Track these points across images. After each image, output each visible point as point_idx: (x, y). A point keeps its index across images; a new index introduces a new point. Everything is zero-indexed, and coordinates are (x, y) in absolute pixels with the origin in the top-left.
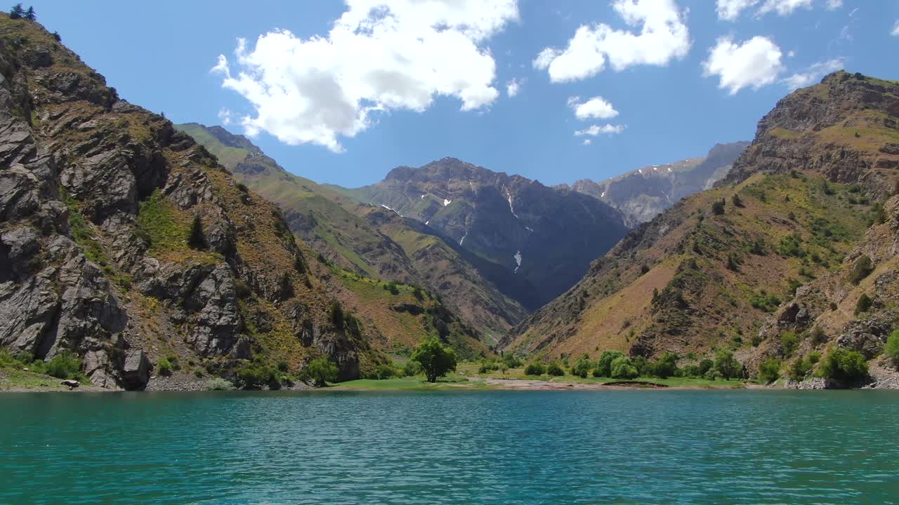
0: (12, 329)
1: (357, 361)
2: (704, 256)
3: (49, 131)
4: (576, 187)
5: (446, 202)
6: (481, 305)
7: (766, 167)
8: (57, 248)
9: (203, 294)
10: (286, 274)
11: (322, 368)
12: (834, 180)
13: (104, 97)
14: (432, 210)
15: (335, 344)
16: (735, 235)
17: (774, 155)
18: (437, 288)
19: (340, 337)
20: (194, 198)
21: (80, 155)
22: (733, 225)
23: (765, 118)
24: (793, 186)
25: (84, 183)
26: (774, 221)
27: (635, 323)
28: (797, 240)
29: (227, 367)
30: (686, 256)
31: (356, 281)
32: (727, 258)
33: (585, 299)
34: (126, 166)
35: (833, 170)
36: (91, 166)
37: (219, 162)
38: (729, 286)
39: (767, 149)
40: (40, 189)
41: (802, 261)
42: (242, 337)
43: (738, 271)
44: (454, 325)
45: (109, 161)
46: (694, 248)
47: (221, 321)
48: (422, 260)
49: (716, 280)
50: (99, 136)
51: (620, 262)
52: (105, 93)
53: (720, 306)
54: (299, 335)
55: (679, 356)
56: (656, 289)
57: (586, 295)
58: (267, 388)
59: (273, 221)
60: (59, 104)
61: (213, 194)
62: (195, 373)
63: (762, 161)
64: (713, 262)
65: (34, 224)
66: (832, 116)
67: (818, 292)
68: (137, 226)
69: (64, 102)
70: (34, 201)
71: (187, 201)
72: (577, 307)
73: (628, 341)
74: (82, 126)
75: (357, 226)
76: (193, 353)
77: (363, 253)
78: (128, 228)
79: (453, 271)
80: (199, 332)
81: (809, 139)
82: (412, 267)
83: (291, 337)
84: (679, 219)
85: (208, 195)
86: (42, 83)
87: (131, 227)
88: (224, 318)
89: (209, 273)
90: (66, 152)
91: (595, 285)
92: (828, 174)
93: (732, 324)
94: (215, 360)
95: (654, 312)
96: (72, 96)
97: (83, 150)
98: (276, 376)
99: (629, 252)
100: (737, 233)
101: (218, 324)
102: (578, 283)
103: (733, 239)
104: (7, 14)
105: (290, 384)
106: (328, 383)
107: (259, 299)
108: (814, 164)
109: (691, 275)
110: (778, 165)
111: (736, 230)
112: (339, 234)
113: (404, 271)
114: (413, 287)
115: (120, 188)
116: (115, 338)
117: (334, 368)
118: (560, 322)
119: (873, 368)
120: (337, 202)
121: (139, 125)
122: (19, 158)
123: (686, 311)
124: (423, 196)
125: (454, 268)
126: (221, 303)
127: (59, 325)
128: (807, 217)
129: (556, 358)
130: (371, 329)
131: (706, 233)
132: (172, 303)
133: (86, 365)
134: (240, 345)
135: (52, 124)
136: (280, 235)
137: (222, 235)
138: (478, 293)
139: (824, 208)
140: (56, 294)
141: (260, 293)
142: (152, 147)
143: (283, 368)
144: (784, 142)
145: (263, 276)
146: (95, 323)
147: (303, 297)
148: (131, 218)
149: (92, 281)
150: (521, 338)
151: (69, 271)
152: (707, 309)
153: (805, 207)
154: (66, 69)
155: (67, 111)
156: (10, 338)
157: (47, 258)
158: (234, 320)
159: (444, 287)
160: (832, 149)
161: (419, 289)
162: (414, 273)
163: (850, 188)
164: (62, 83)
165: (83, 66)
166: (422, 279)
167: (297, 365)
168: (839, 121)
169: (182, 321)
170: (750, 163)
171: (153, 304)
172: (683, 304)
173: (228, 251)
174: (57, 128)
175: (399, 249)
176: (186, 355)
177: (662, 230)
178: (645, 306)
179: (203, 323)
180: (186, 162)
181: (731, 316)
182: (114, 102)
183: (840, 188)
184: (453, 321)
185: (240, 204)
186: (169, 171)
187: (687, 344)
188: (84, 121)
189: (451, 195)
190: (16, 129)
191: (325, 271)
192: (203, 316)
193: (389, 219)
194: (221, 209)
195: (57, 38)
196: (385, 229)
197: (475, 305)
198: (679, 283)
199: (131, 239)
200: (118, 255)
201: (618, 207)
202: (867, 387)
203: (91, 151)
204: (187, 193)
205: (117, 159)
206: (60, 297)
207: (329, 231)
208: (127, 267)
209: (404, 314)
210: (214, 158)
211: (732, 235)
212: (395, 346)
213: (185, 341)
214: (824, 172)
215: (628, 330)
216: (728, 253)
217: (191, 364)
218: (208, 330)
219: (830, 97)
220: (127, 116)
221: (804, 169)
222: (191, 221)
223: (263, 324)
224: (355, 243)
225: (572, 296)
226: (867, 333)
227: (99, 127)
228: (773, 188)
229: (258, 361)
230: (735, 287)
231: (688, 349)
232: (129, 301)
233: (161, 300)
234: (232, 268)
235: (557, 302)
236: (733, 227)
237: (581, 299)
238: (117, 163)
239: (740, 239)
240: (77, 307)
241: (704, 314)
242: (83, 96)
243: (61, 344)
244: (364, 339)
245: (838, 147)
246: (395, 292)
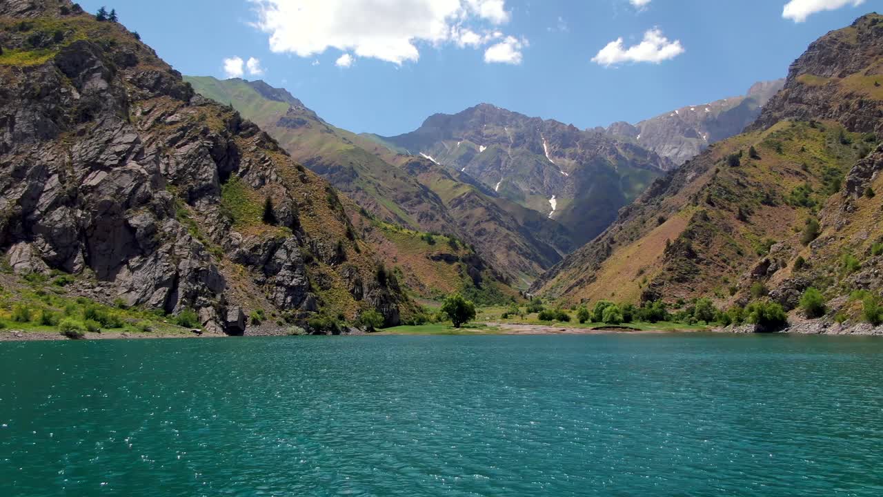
0: (145, 291)
1: (399, 311)
2: (717, 207)
3: (144, 125)
4: (611, 129)
5: (482, 149)
6: (515, 250)
7: (792, 114)
8: (170, 229)
9: (278, 261)
10: (340, 242)
11: (371, 318)
12: (851, 129)
13: (183, 92)
14: (467, 158)
15: (381, 298)
16: (749, 186)
17: (801, 101)
18: (472, 235)
19: (384, 292)
20: (263, 179)
21: (171, 146)
22: (747, 176)
23: (796, 61)
24: (811, 136)
25: (178, 171)
26: (788, 172)
27: (648, 271)
28: (807, 191)
29: (300, 317)
30: (699, 208)
31: (396, 232)
32: (738, 209)
33: (611, 246)
34: (209, 156)
35: (850, 120)
36: (181, 155)
37: (279, 146)
38: (737, 236)
39: (794, 95)
40: (151, 181)
41: (810, 210)
42: (310, 295)
43: (748, 222)
44: (487, 272)
45: (195, 151)
46: (707, 200)
47: (293, 282)
48: (458, 207)
49: (725, 230)
50: (183, 129)
51: (648, 208)
52: (183, 89)
53: (727, 255)
54: (352, 291)
55: (684, 301)
56: (669, 240)
57: (613, 242)
58: (330, 333)
59: (326, 196)
60: (147, 99)
61: (278, 176)
62: (277, 322)
63: (789, 107)
64: (724, 213)
65: (151, 210)
66: (856, 63)
67: (789, 248)
68: (221, 206)
69: (150, 98)
70: (148, 192)
71: (257, 182)
72: (603, 253)
73: (641, 287)
74: (169, 119)
75: (395, 177)
76: (274, 307)
77: (402, 203)
78: (215, 208)
79: (488, 218)
80: (277, 291)
81: (833, 86)
82: (448, 215)
83: (346, 293)
84: (705, 166)
85: (273, 177)
86: (131, 82)
87: (217, 207)
88: (295, 279)
89: (281, 244)
90: (160, 145)
91: (621, 232)
92: (846, 124)
93: (736, 271)
94: (290, 312)
95: (666, 261)
96: (157, 92)
97: (173, 142)
98: (336, 324)
99: (656, 198)
100: (750, 184)
101: (291, 284)
102: (607, 230)
103: (746, 190)
104: (94, 16)
105: (347, 330)
106: (376, 329)
107: (320, 263)
108: (834, 114)
109: (702, 226)
110: (804, 111)
111: (750, 182)
112: (379, 185)
113: (441, 219)
114: (448, 237)
115: (206, 175)
116: (219, 297)
117: (380, 317)
118: (587, 268)
119: (792, 317)
120: (376, 152)
121: (214, 117)
122: (132, 156)
123: (695, 260)
124: (459, 143)
125: (489, 215)
126: (292, 268)
127: (179, 289)
128: (820, 168)
129: (577, 303)
130: (410, 277)
131: (720, 185)
132: (254, 268)
133: (201, 318)
134: (309, 301)
135: (145, 118)
136: (332, 208)
137: (289, 212)
138: (513, 239)
139: (838, 158)
140: (174, 265)
141: (320, 258)
142: (226, 137)
143: (341, 317)
144: (812, 88)
145: (321, 244)
146: (203, 286)
147: (354, 260)
148: (217, 200)
149: (198, 255)
150: (552, 283)
151: (181, 247)
152: (714, 258)
153: (819, 157)
154: (149, 67)
155: (155, 107)
156: (145, 298)
157: (164, 237)
158: (303, 282)
159: (479, 233)
160: (851, 99)
161: (454, 239)
162: (451, 221)
163: (865, 138)
164: (147, 81)
165: (162, 63)
166: (458, 227)
167: (352, 315)
168: (864, 68)
169: (263, 283)
170: (778, 109)
171: (241, 270)
172: (691, 254)
173: (294, 225)
174: (150, 123)
175: (436, 198)
176: (269, 309)
177: (689, 177)
178: (658, 255)
179: (280, 284)
180: (254, 148)
181: (736, 265)
182: (191, 96)
183: (856, 138)
184: (485, 269)
185: (299, 182)
186: (241, 156)
187: (693, 290)
188: (170, 115)
189: (487, 141)
190: (126, 132)
191: (367, 223)
192: (279, 278)
193: (426, 168)
194: (285, 189)
195: (137, 37)
196: (422, 178)
197: (509, 250)
198: (690, 235)
199: (218, 218)
200: (211, 230)
201: (654, 149)
202: (783, 331)
203: (180, 143)
204: (257, 176)
205: (201, 150)
206: (177, 268)
207: (369, 182)
208: (218, 240)
209: (440, 263)
210: (275, 142)
211: (745, 187)
212: (432, 292)
213: (267, 297)
214: (842, 122)
215: (642, 276)
216: (739, 204)
217: (274, 315)
218: (283, 289)
219: (857, 42)
220: (203, 108)
221: (823, 118)
222: (264, 201)
223: (324, 283)
224: (394, 193)
225: (600, 242)
226: (792, 288)
227: (183, 120)
228: (790, 139)
229: (323, 312)
230: (743, 237)
231: (693, 295)
232: (223, 267)
233: (246, 266)
234: (298, 239)
235: (586, 248)
236: (746, 178)
237: (608, 245)
238: (201, 153)
239: (752, 190)
240: (190, 275)
241: (711, 263)
242: (166, 92)
243: (182, 303)
244: (403, 292)
245: (857, 97)
246: (432, 242)
